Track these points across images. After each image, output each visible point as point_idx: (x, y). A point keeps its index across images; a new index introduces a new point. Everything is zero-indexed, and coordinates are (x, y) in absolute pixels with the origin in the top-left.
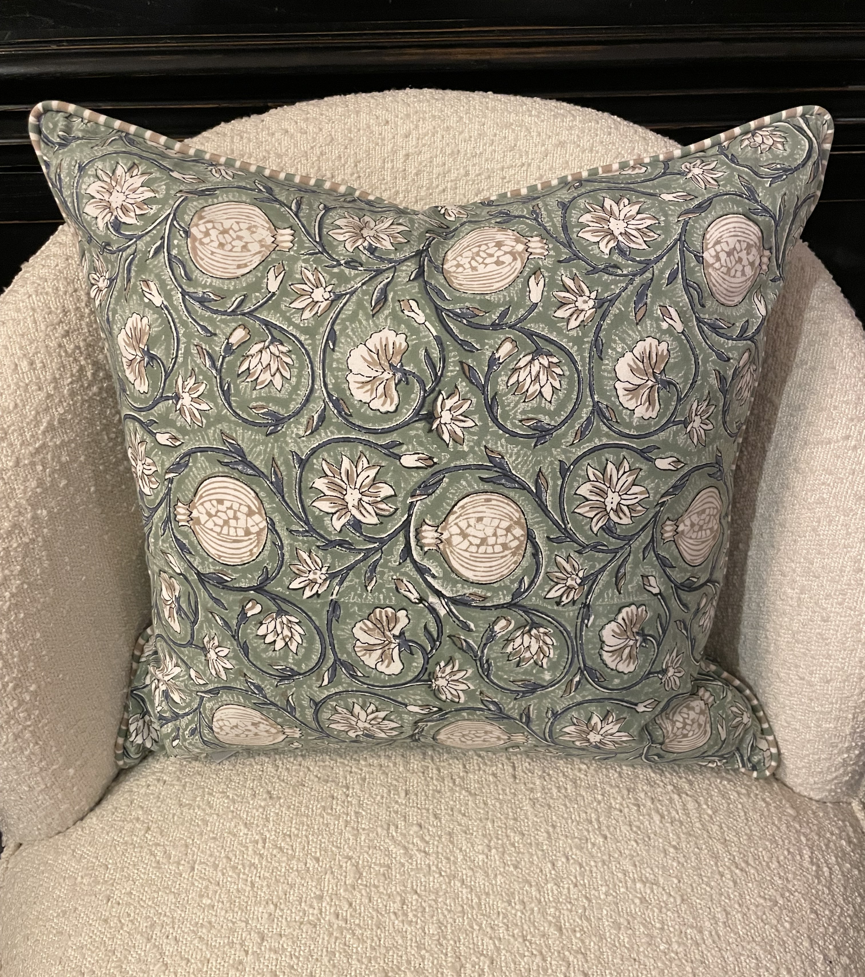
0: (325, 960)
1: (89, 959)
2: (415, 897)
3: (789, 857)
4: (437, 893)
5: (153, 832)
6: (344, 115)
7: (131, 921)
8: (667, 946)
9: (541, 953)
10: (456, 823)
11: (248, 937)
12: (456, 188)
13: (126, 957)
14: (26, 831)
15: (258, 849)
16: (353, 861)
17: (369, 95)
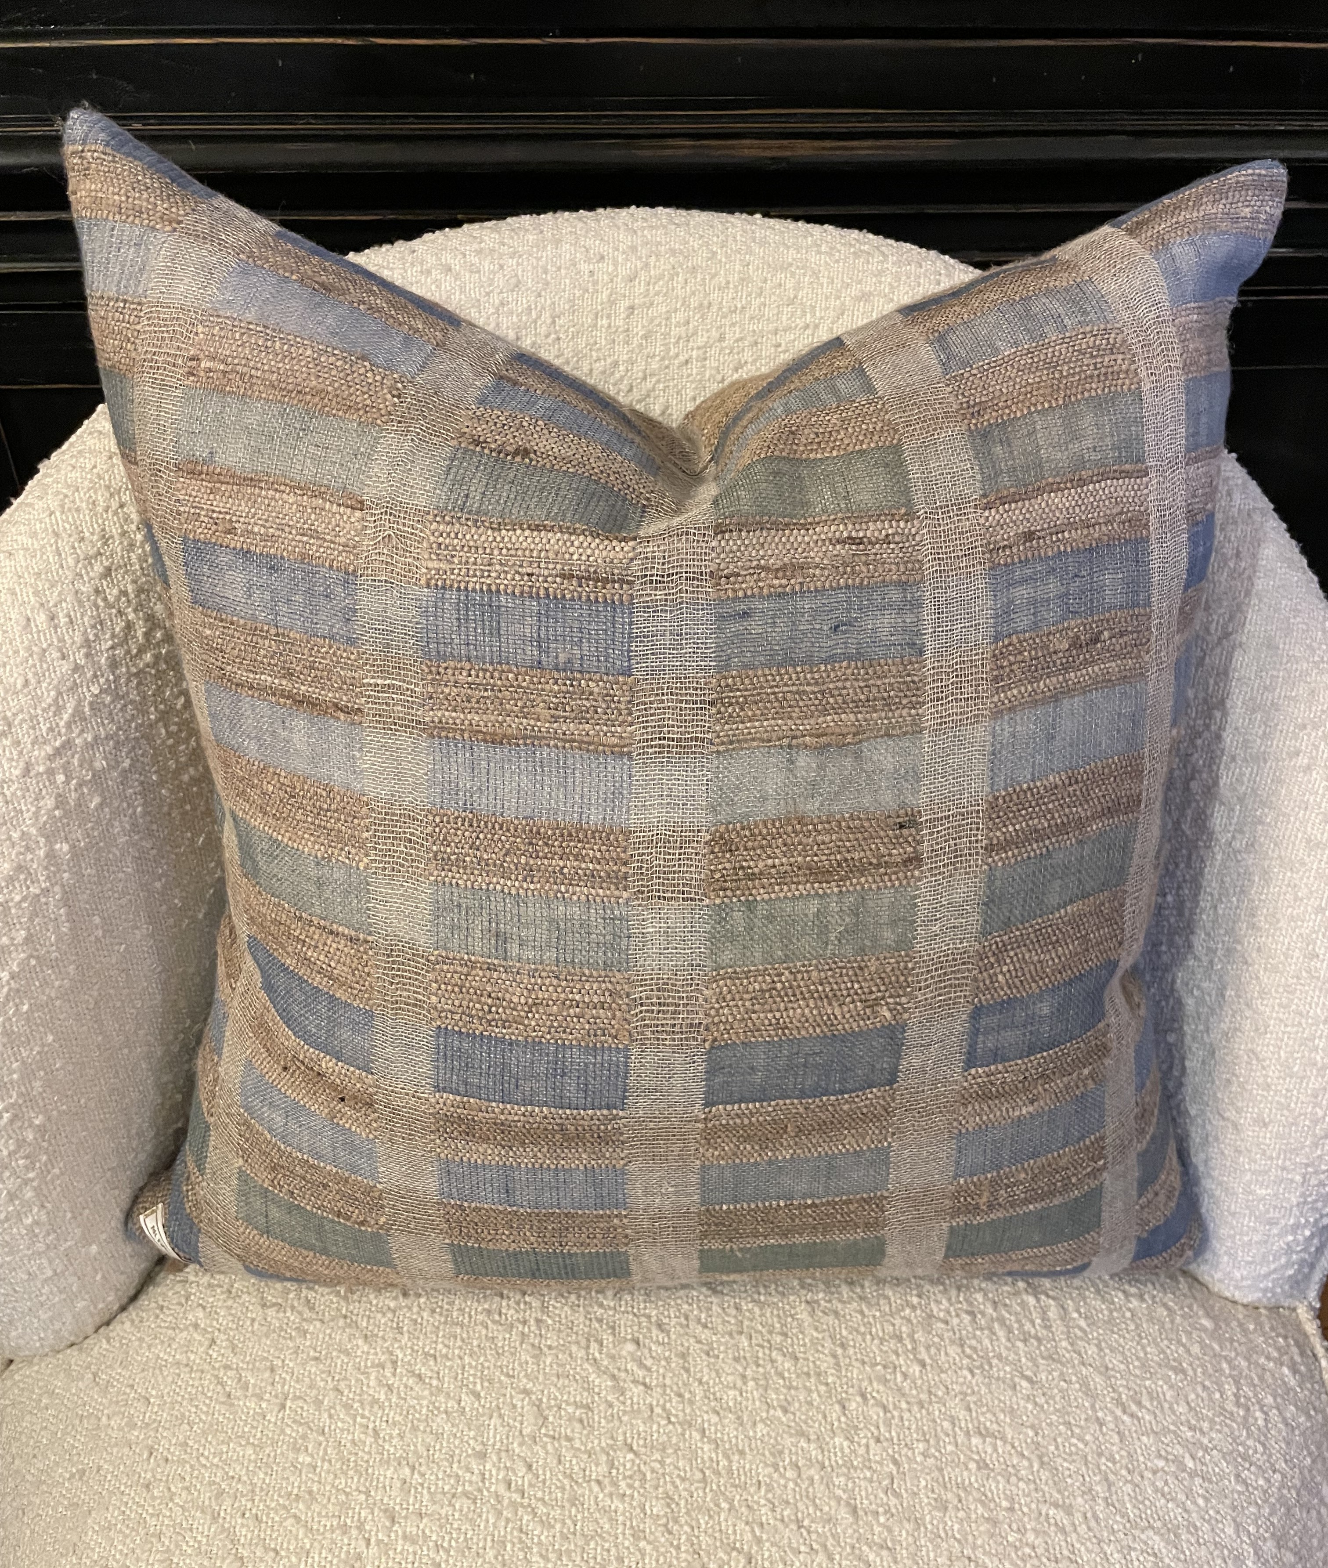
0: (491, 1554)
1: (120, 1547)
2: (630, 1456)
3: (1204, 1395)
4: (664, 1450)
5: (221, 1347)
6: (538, 246)
7: (187, 1488)
8: (1019, 1536)
9: (825, 1546)
10: (692, 1340)
11: (370, 1517)
12: (705, 359)
13: (178, 1546)
14: (21, 1342)
15: (385, 1377)
16: (534, 1397)
17: (575, 215)
